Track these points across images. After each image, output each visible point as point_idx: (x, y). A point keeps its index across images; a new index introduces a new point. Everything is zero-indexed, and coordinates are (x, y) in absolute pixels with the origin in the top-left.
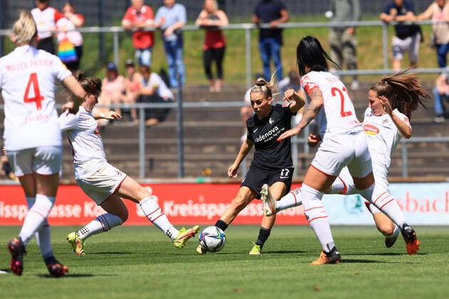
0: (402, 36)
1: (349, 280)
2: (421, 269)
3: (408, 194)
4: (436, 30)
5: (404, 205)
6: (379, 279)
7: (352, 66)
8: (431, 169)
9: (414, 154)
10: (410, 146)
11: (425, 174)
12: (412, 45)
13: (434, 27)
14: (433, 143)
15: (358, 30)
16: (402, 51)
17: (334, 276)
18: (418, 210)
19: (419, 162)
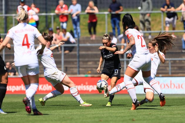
0: (169, 17)
1: (147, 116)
2: (176, 112)
3: (171, 81)
5: (169, 86)
6: (159, 116)
7: (149, 29)
8: (181, 71)
9: (174, 65)
10: (172, 62)
11: (178, 73)
12: (173, 21)
13: (183, 13)
14: (181, 60)
15: (151, 15)
16: (169, 23)
17: (141, 115)
18: (175, 88)
19: (175, 68)
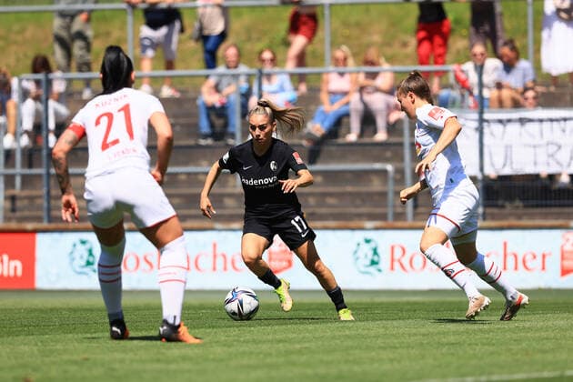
0: (154, 25)
4: (203, 15)
6: (117, 366)
7: (85, 68)
12: (168, 37)
13: (200, 11)
15: (94, 15)
16: (154, 45)
17: (54, 363)
